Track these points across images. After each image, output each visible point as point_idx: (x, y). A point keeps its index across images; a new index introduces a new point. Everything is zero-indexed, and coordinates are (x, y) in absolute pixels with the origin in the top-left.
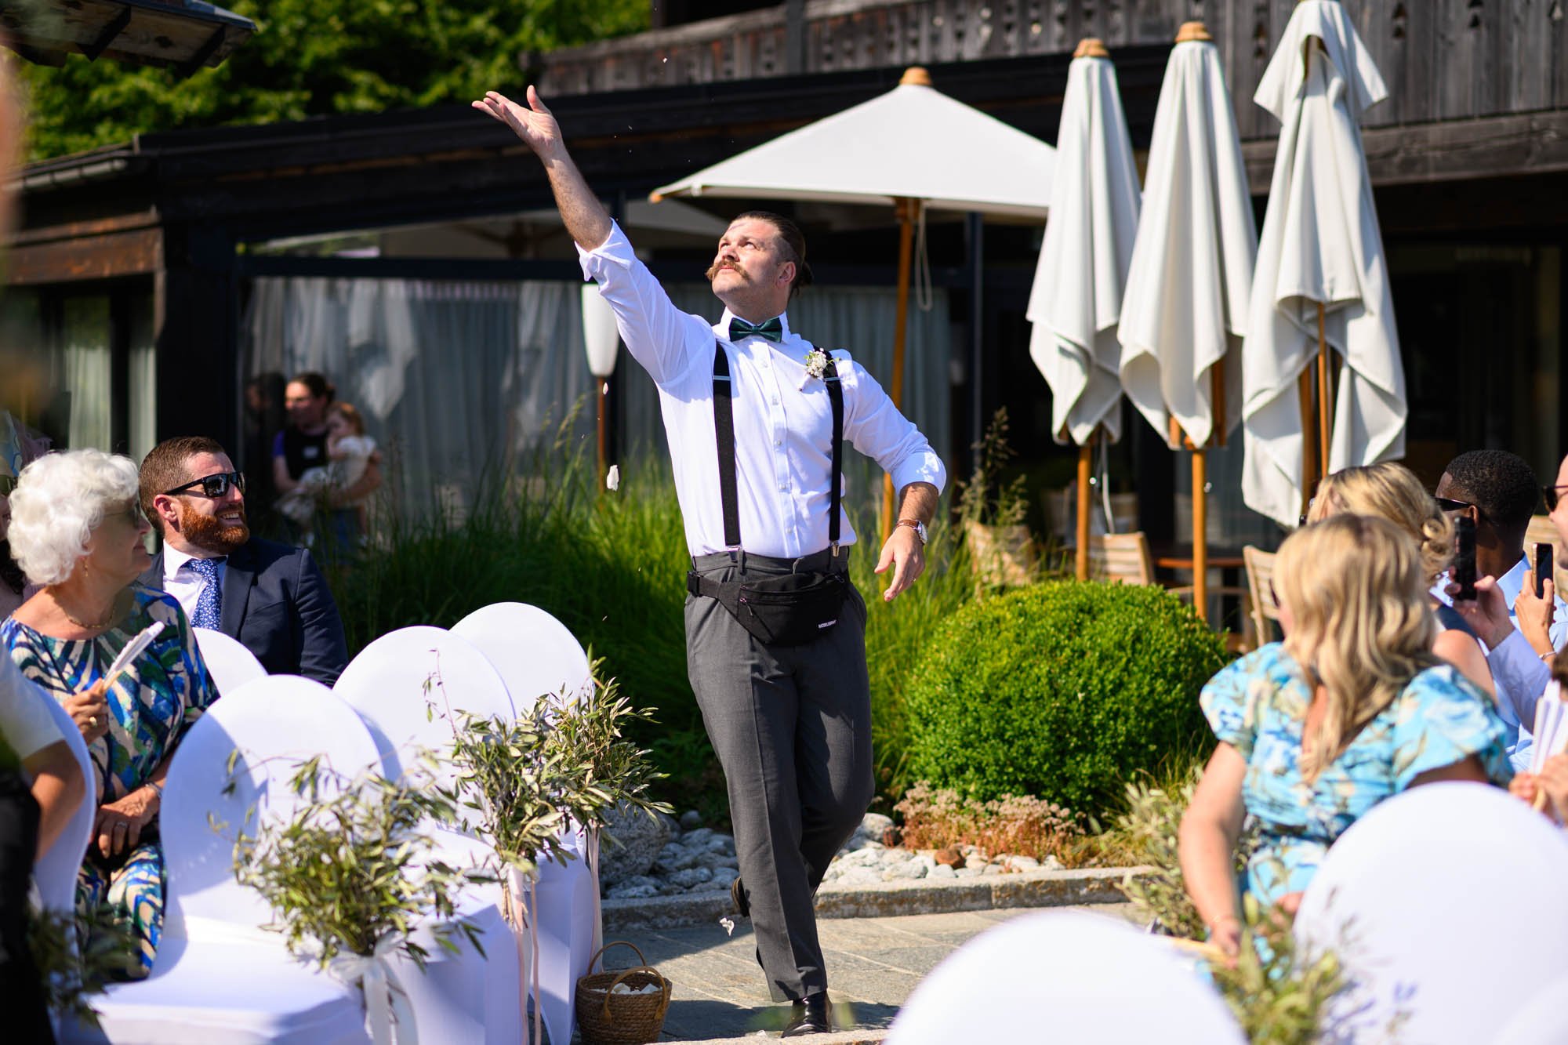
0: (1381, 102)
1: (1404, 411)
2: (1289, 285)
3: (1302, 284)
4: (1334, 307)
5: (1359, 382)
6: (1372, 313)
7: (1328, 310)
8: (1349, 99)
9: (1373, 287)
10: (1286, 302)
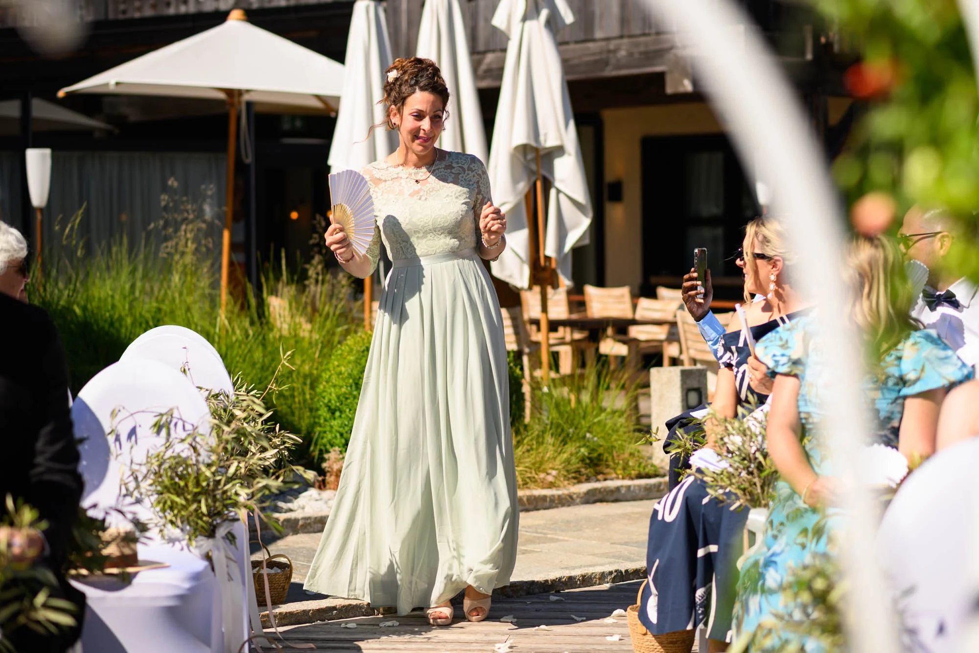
0: (572, 25)
1: (591, 214)
2: (521, 137)
3: (528, 137)
4: (546, 151)
5: (561, 196)
6: (570, 155)
7: (542, 153)
8: (553, 23)
9: (569, 138)
10: (517, 148)
